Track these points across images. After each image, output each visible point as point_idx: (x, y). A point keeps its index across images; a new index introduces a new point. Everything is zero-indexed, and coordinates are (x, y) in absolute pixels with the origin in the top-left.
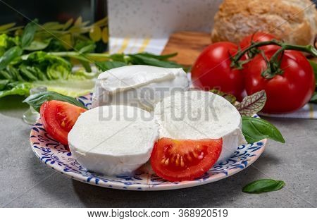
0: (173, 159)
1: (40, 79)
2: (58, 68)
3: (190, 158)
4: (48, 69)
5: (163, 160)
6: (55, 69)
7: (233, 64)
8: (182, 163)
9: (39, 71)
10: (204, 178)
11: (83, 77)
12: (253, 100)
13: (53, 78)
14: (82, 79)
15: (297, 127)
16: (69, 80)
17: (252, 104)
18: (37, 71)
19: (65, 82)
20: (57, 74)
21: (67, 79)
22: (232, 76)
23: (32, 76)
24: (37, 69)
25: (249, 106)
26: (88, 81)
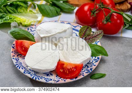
0: (64, 70)
1: (15, 12)
2: (22, 8)
3: (70, 70)
4: (18, 8)
5: (61, 70)
6: (21, 8)
7: (92, 14)
8: (67, 72)
9: (15, 9)
10: (75, 78)
11: (32, 12)
12: (98, 33)
13: (20, 12)
14: (32, 13)
15: (115, 42)
16: (27, 13)
17: (98, 35)
18: (14, 9)
19: (25, 14)
20: (22, 11)
21: (26, 13)
22: (91, 18)
23: (11, 11)
24: (14, 8)
25: (96, 36)
26: (34, 14)
